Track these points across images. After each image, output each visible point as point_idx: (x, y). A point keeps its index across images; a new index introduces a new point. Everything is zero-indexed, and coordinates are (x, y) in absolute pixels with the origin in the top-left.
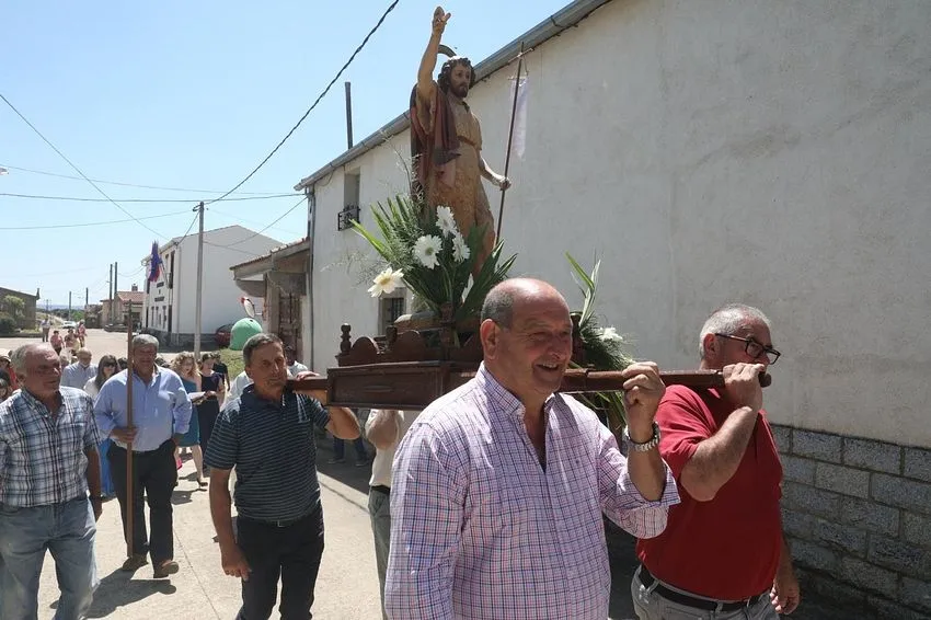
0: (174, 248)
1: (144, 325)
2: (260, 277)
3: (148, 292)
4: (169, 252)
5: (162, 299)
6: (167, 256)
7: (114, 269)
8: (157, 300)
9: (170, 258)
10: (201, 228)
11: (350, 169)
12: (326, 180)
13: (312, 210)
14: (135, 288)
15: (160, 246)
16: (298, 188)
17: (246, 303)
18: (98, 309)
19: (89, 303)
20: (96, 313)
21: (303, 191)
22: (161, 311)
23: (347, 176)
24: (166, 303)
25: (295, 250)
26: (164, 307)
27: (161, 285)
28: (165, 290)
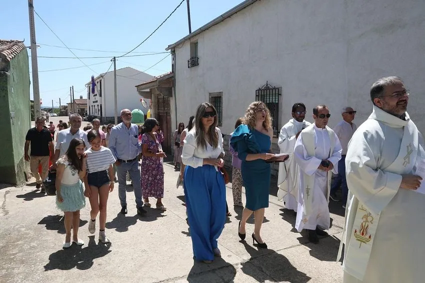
0: (101, 78)
1: (88, 114)
2: (148, 90)
3: (89, 99)
4: (99, 80)
5: (97, 102)
6: (98, 82)
7: (72, 89)
8: (94, 102)
9: (99, 83)
10: (115, 69)
11: (193, 40)
12: (180, 46)
13: (174, 59)
14: (81, 97)
15: (95, 78)
16: (167, 49)
17: (143, 101)
18: (65, 107)
19: (61, 105)
20: (65, 109)
21: (170, 51)
22: (96, 107)
23: (191, 44)
24: (99, 103)
25: (167, 77)
26: (98, 106)
27: (96, 95)
28: (98, 98)
